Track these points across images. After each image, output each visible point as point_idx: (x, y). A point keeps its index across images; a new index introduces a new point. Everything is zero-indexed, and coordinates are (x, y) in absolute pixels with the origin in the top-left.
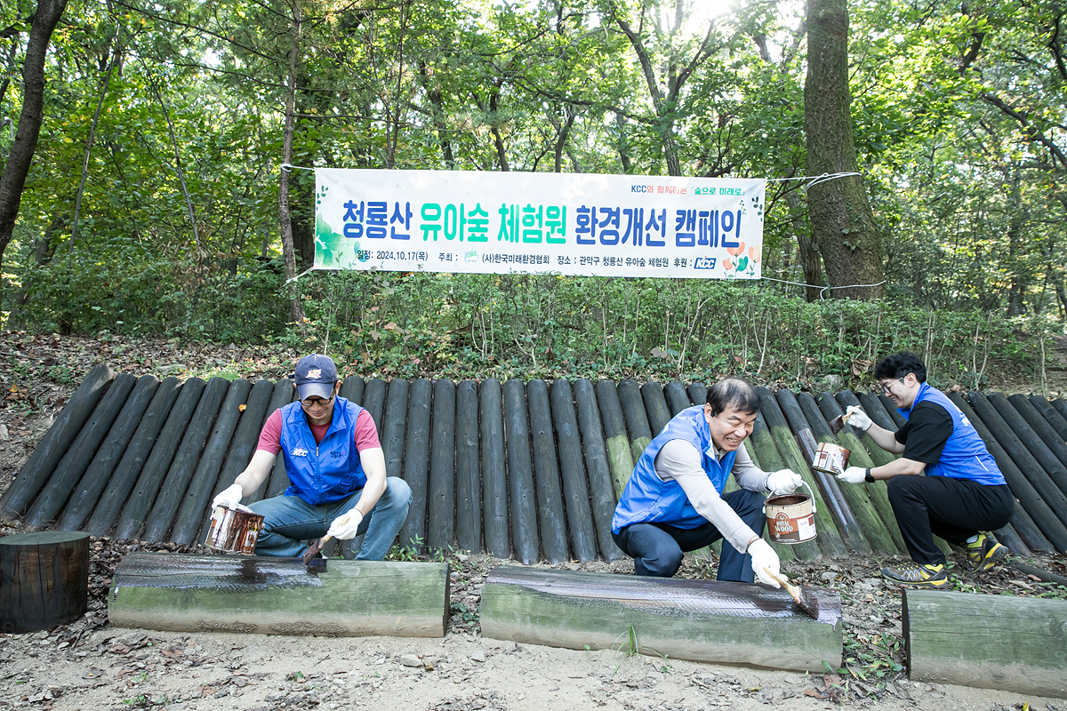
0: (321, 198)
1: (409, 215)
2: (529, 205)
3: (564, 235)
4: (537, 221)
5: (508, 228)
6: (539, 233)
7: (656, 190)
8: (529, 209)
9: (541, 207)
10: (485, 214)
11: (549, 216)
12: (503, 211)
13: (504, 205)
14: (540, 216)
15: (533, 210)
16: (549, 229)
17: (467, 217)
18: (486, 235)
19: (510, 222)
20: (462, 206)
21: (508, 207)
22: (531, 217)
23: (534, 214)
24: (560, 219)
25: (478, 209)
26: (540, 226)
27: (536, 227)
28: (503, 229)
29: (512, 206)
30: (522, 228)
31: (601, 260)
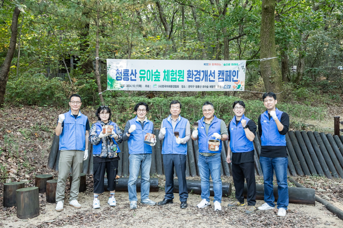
0: (109, 68)
1: (136, 73)
2: (172, 70)
3: (183, 79)
4: (175, 75)
5: (166, 77)
6: (176, 78)
7: (211, 65)
8: (172, 71)
9: (176, 71)
10: (159, 73)
11: (179, 73)
12: (165, 72)
13: (165, 70)
14: (176, 73)
15: (174, 71)
16: (179, 77)
17: (154, 74)
18: (159, 79)
19: (167, 75)
20: (152, 70)
21: (166, 70)
22: (173, 74)
23: (174, 73)
24: (182, 74)
25: (157, 71)
26: (176, 76)
27: (175, 76)
28: (165, 77)
29: (167, 70)
30: (170, 77)
31: (195, 86)
